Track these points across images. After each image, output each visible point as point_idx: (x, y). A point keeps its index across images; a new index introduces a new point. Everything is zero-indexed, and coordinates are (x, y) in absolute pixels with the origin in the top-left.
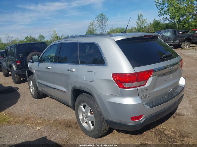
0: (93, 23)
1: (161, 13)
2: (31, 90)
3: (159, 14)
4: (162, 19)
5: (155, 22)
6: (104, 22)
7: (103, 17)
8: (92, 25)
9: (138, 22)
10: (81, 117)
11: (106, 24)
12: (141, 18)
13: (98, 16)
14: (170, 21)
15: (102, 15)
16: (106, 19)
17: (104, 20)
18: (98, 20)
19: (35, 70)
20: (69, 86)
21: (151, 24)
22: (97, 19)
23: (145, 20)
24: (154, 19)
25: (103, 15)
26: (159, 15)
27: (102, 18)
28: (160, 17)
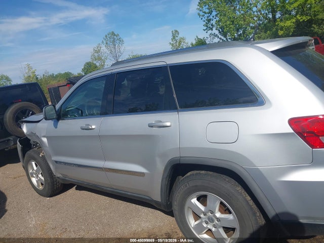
0: (99, 48)
1: (208, 27)
2: (34, 180)
3: (205, 28)
4: (208, 36)
5: (199, 41)
6: (117, 46)
7: (115, 37)
8: (97, 51)
9: (172, 43)
10: (192, 223)
11: (122, 50)
12: (177, 37)
13: (106, 36)
14: (220, 39)
15: (113, 34)
16: (121, 41)
17: (118, 41)
18: (107, 43)
19: (48, 138)
20: (158, 160)
21: (192, 44)
22: (105, 42)
23: (183, 39)
24: (197, 37)
25: (115, 35)
26: (204, 30)
27: (113, 39)
28: (207, 32)
